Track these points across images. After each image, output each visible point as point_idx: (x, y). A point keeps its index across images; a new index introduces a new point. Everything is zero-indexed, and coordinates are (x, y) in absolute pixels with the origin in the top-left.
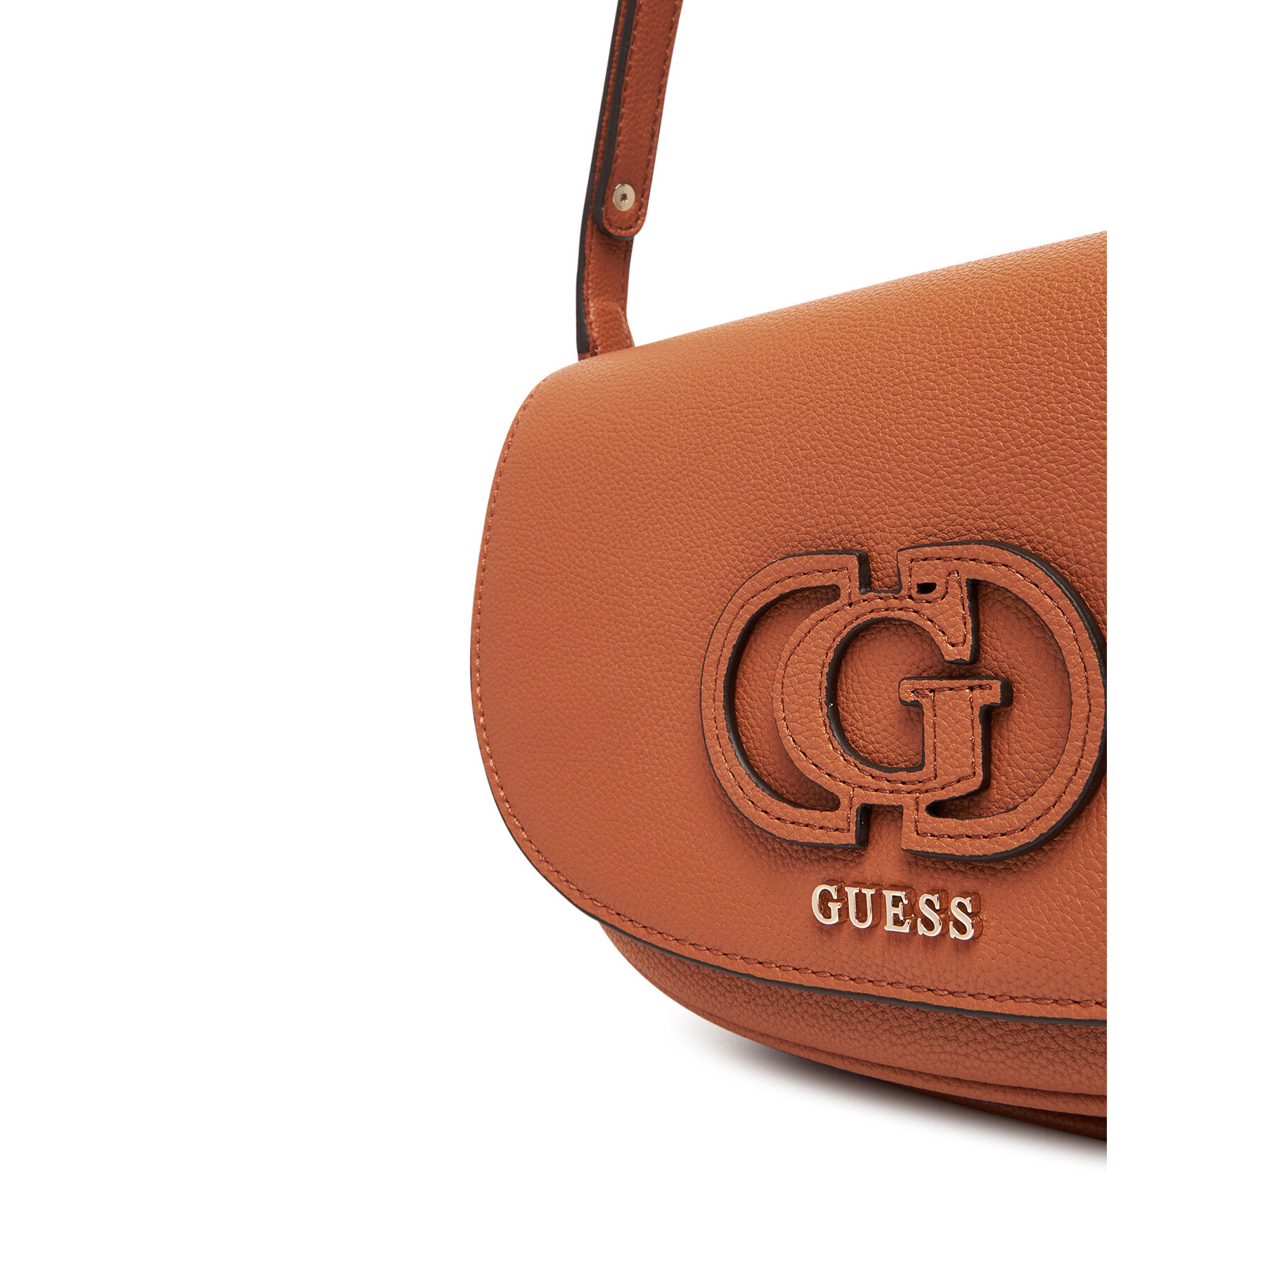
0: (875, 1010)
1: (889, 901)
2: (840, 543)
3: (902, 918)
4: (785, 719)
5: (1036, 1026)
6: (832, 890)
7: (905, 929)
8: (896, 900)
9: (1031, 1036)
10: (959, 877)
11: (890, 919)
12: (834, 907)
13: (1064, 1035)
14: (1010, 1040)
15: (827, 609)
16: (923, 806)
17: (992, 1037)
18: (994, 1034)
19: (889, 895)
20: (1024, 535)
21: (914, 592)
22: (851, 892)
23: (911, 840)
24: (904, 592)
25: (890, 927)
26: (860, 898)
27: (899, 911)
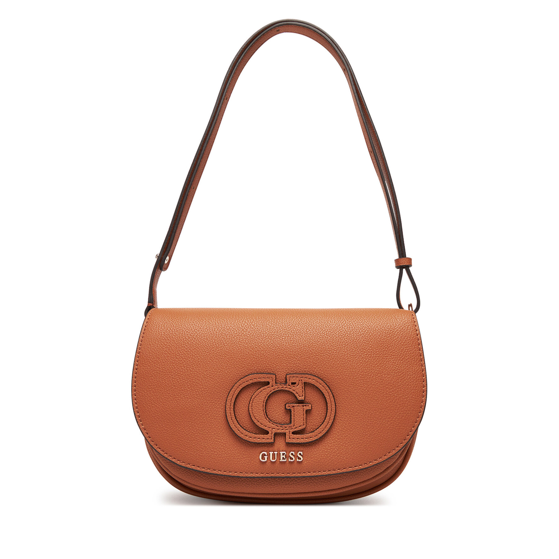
0: (267, 480)
1: (281, 454)
2: (267, 371)
3: (285, 458)
4: (252, 413)
5: (309, 478)
6: (266, 453)
7: (285, 460)
8: (283, 454)
9: (307, 480)
10: (298, 447)
11: (281, 458)
12: (266, 457)
13: (315, 479)
14: (302, 482)
15: (266, 387)
16: (291, 432)
17: (298, 482)
18: (298, 481)
19: (281, 453)
20: (316, 373)
21: (290, 384)
22: (271, 453)
23: (288, 440)
24: (288, 384)
25: (281, 460)
26: (274, 455)
27: (284, 457)
